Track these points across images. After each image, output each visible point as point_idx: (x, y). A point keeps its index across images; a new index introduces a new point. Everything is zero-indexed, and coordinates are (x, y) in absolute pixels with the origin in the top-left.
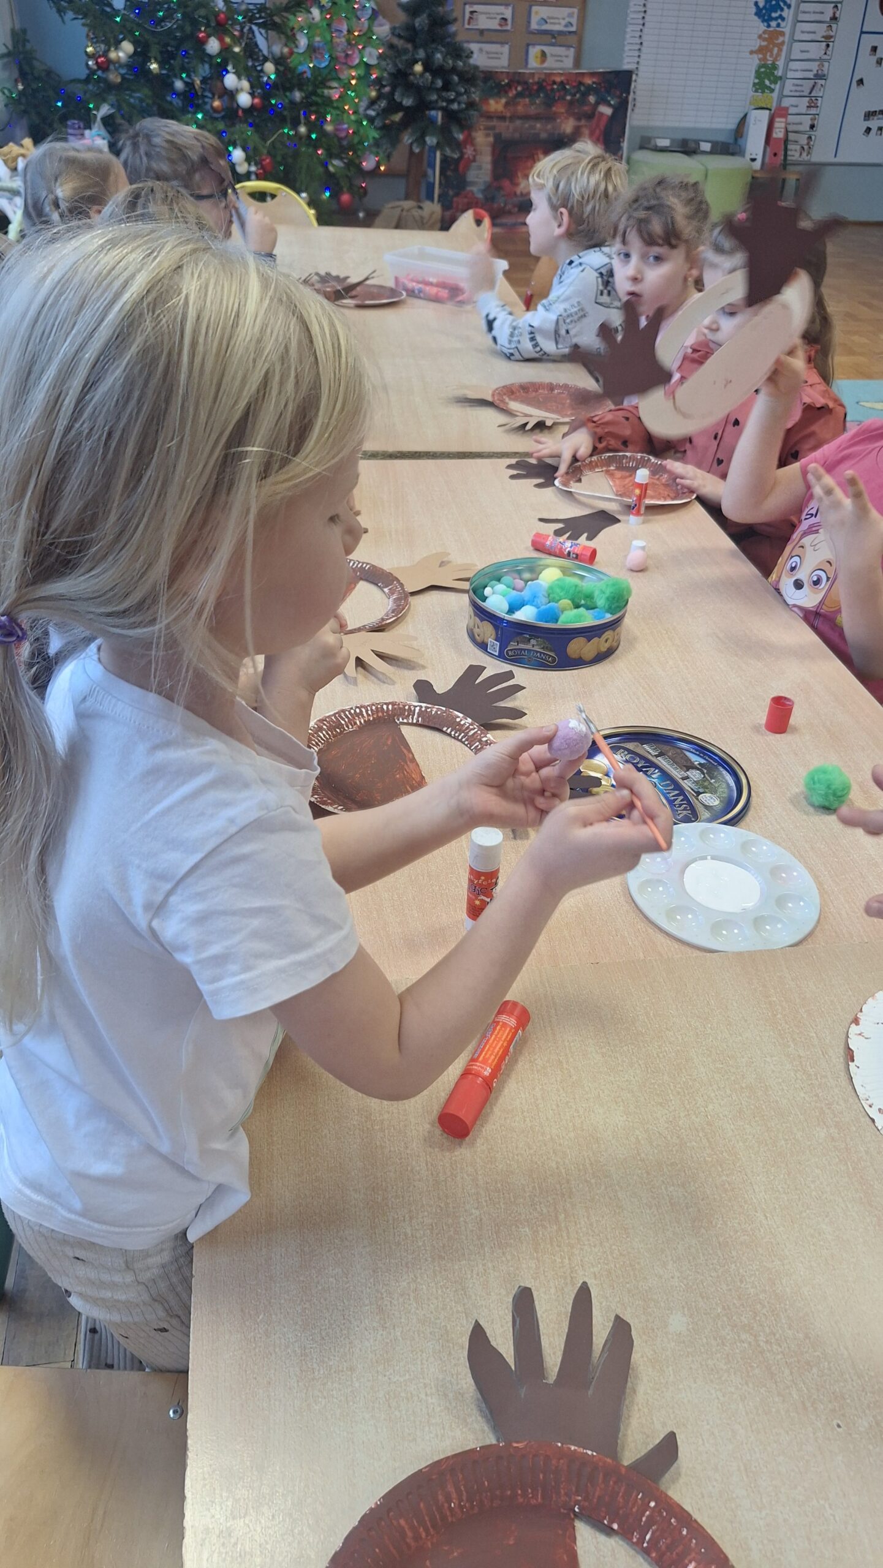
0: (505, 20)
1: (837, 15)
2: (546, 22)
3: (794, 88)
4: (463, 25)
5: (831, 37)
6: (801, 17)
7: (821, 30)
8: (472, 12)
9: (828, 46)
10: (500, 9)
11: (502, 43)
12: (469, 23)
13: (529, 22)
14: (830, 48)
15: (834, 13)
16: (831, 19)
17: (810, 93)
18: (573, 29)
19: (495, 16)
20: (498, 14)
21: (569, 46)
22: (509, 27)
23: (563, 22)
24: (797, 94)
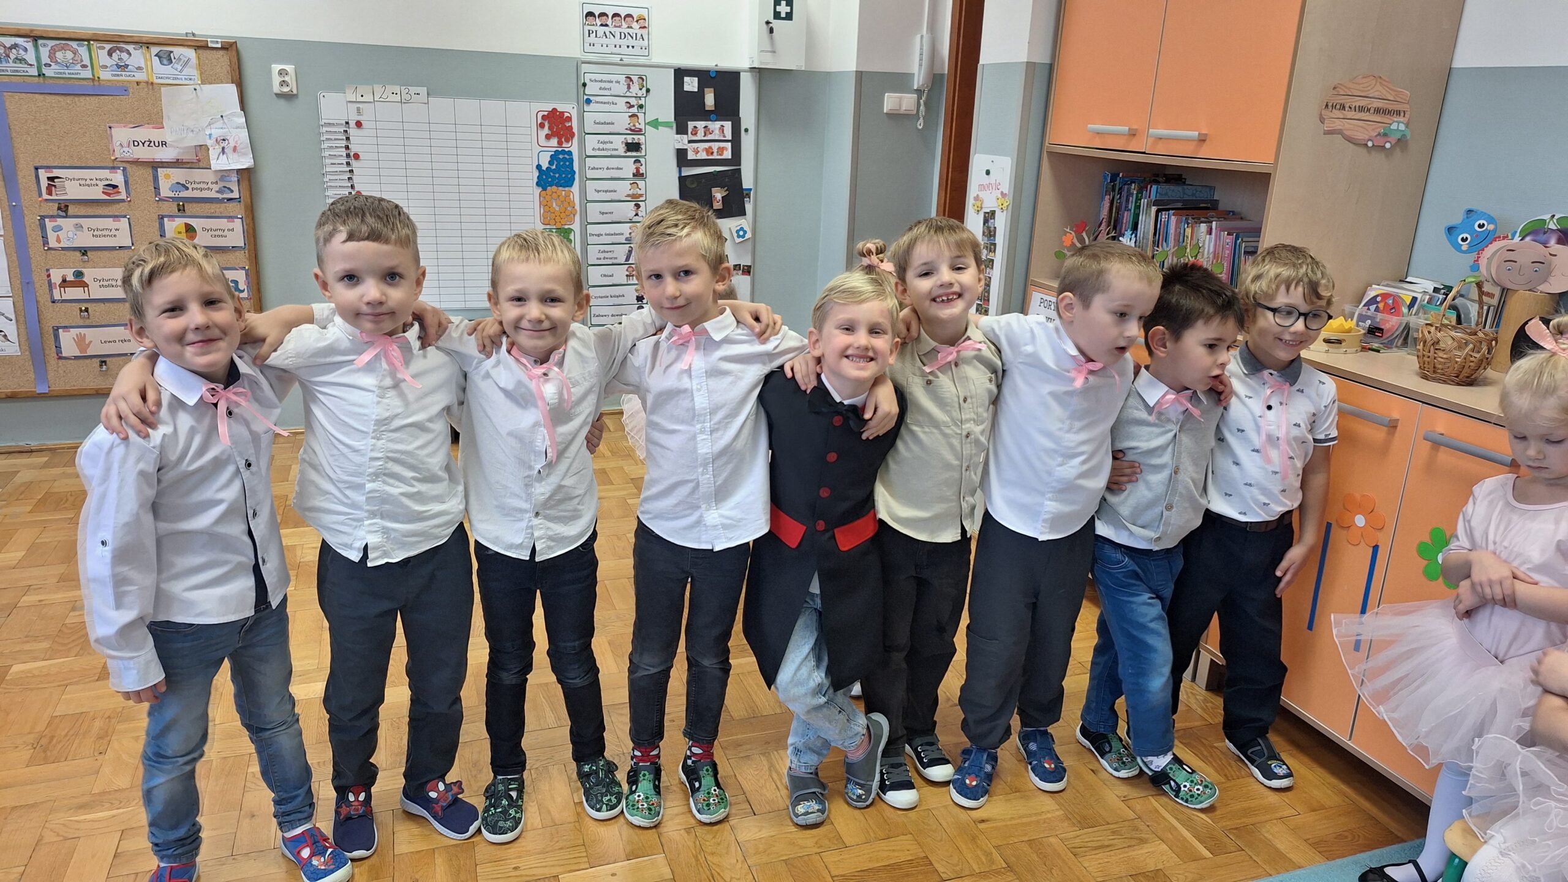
0: (115, 187)
1: (642, 170)
2: (187, 189)
3: (602, 255)
4: (40, 195)
5: (641, 195)
6: (590, 174)
7: (624, 189)
8: (51, 179)
9: (638, 206)
10: (105, 173)
11: (116, 217)
12: (50, 193)
13: (157, 188)
14: (642, 208)
15: (638, 169)
16: (634, 175)
17: (628, 259)
18: (236, 195)
19: (98, 182)
20: (101, 180)
21: (231, 218)
22: (123, 196)
23: (216, 187)
24: (610, 262)
